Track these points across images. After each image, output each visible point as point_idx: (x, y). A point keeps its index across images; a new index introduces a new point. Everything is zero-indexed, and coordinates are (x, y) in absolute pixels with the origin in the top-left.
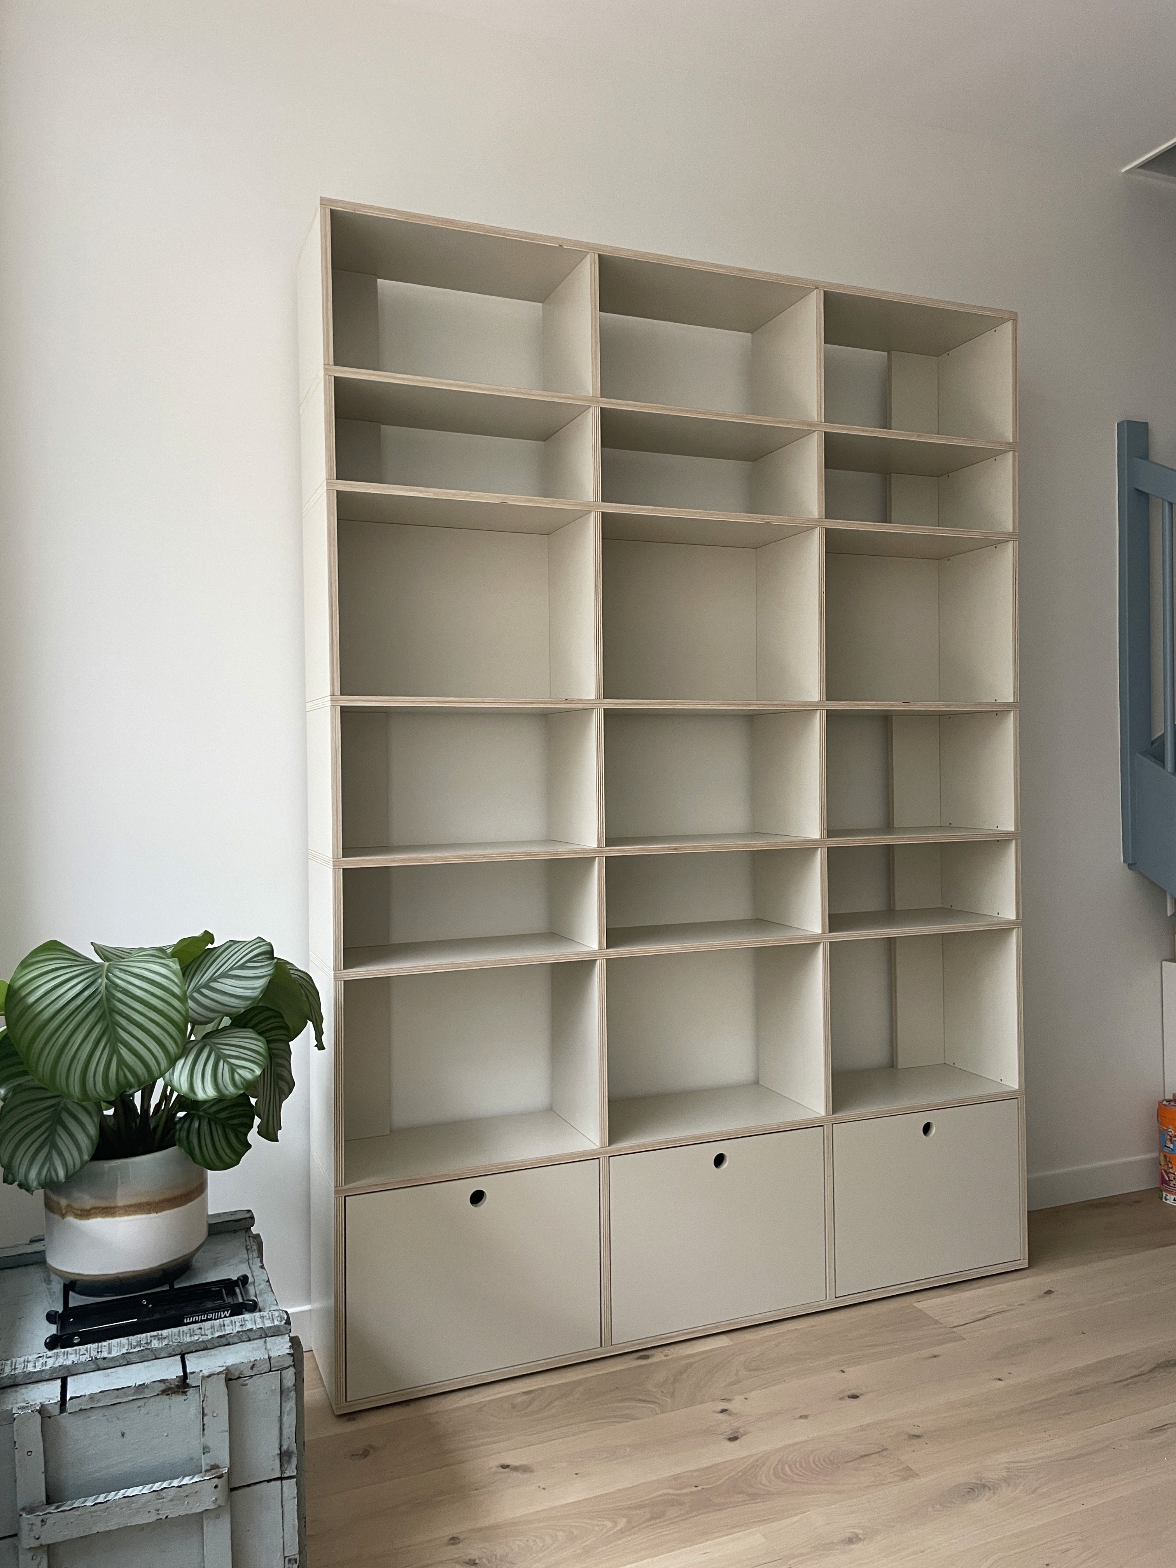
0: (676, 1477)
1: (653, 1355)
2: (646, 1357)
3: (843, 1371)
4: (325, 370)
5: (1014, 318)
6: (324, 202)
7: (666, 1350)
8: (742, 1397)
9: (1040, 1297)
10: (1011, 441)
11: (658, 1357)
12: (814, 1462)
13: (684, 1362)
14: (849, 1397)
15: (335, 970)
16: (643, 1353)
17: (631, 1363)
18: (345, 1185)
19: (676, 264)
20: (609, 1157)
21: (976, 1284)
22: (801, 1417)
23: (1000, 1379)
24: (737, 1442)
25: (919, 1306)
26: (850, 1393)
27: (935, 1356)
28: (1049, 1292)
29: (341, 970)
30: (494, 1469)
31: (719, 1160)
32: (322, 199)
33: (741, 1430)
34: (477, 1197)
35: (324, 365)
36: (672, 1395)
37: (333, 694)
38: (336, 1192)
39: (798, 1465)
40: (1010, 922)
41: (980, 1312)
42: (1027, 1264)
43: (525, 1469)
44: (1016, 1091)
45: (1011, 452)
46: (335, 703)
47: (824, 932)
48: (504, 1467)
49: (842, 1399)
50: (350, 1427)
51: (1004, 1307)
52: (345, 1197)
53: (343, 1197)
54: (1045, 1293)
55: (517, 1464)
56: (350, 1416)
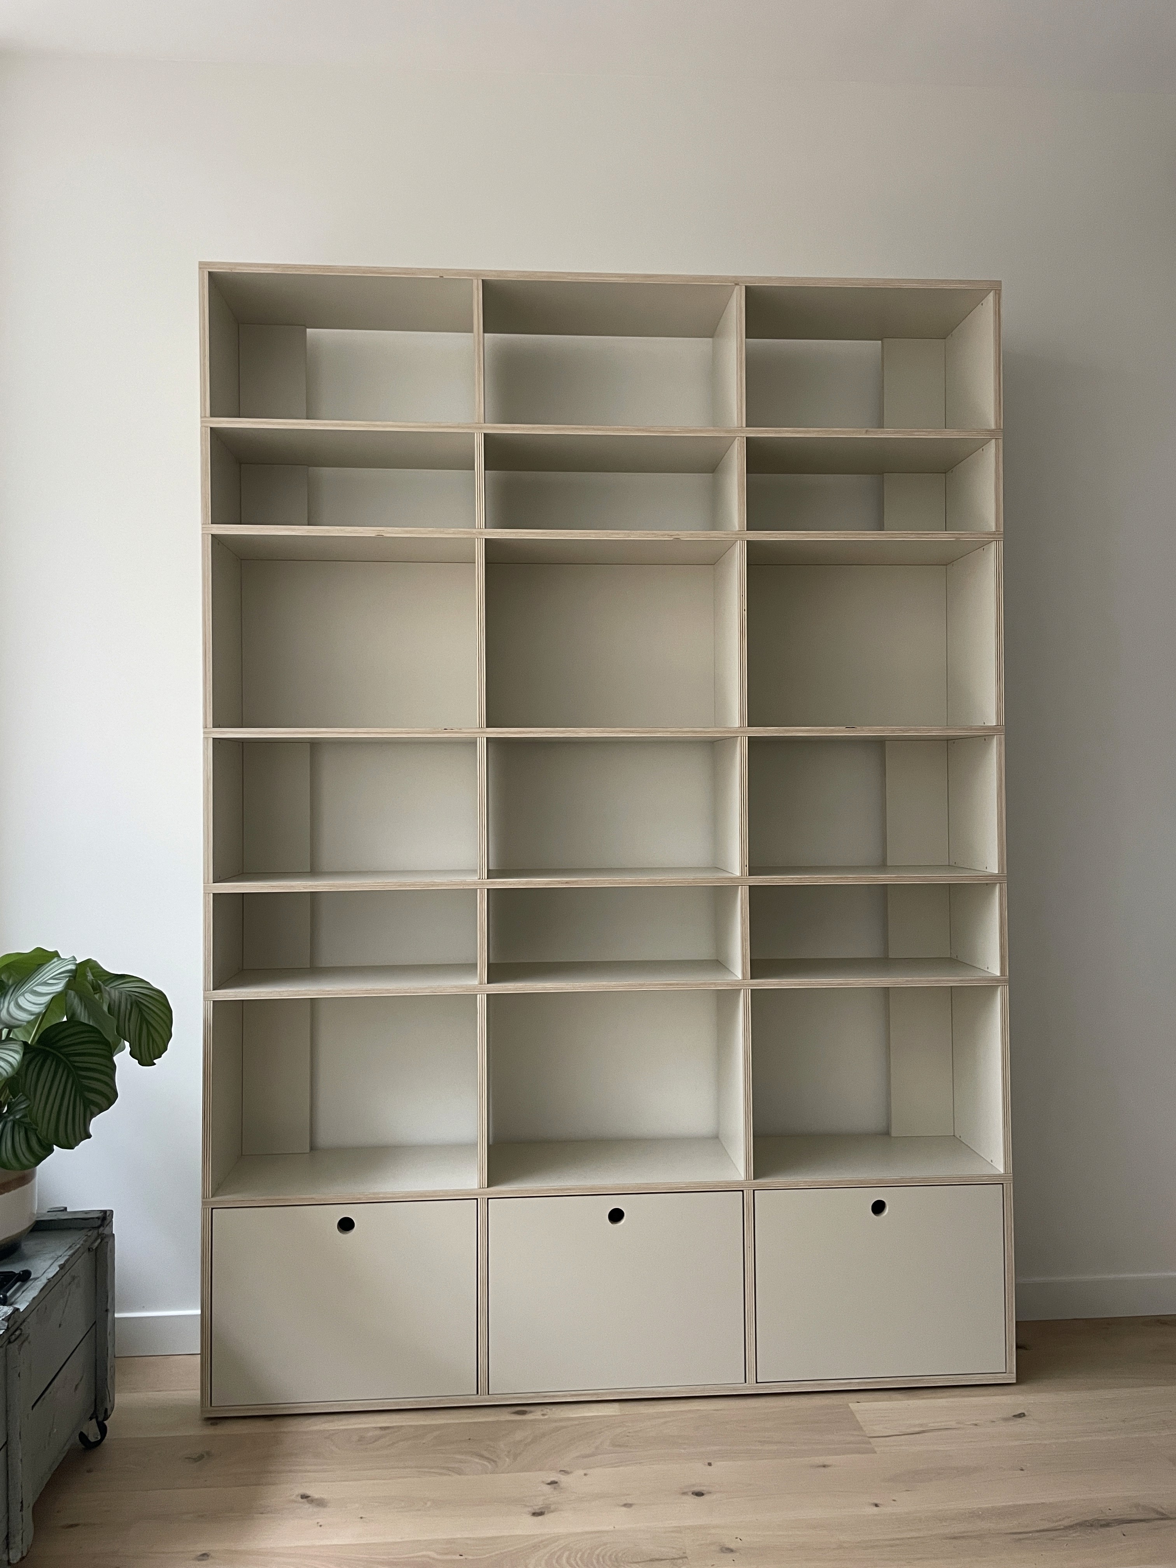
0: (449, 1541)
1: (531, 1412)
2: (523, 1413)
3: (710, 1464)
4: (202, 422)
5: (996, 287)
6: (202, 265)
7: (547, 1410)
8: (582, 1472)
9: (1006, 1420)
10: (993, 427)
11: (537, 1414)
12: (598, 1555)
13: (554, 1425)
14: (693, 1493)
15: (205, 990)
16: (521, 1408)
17: (505, 1416)
18: (212, 1197)
19: (569, 279)
20: (488, 1199)
21: (939, 1393)
22: (625, 1505)
23: (876, 1505)
24: (540, 1518)
25: (853, 1406)
26: (697, 1489)
27: (824, 1466)
28: (1021, 1415)
29: (210, 991)
30: (293, 1497)
31: (616, 1216)
32: (200, 263)
33: (553, 1507)
34: (346, 1225)
35: (201, 417)
36: (515, 1457)
37: (205, 727)
38: (204, 1203)
39: (579, 1556)
40: (995, 979)
41: (921, 1425)
42: (1015, 1379)
43: (320, 1503)
44: (1000, 1175)
45: (993, 441)
46: (207, 735)
47: (744, 978)
48: (304, 1497)
49: (684, 1493)
50: (210, 1431)
51: (953, 1424)
52: (212, 1209)
53: (210, 1209)
54: (1014, 1416)
55: (316, 1496)
56: (214, 1421)
